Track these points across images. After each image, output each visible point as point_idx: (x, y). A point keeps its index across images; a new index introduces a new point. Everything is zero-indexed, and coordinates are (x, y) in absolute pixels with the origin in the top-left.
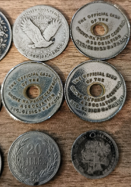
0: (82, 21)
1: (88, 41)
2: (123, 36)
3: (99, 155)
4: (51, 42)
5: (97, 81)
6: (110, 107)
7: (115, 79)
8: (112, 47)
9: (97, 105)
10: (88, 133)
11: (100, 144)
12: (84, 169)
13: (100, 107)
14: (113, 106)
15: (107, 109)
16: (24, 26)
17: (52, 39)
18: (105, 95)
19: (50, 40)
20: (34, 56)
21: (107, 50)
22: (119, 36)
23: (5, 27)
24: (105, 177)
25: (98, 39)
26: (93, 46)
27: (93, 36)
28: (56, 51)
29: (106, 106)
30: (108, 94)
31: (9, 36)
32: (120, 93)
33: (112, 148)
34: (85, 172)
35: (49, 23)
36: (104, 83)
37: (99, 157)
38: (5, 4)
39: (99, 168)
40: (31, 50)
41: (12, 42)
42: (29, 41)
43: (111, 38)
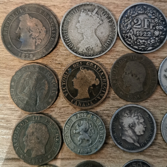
23: (164, 23)
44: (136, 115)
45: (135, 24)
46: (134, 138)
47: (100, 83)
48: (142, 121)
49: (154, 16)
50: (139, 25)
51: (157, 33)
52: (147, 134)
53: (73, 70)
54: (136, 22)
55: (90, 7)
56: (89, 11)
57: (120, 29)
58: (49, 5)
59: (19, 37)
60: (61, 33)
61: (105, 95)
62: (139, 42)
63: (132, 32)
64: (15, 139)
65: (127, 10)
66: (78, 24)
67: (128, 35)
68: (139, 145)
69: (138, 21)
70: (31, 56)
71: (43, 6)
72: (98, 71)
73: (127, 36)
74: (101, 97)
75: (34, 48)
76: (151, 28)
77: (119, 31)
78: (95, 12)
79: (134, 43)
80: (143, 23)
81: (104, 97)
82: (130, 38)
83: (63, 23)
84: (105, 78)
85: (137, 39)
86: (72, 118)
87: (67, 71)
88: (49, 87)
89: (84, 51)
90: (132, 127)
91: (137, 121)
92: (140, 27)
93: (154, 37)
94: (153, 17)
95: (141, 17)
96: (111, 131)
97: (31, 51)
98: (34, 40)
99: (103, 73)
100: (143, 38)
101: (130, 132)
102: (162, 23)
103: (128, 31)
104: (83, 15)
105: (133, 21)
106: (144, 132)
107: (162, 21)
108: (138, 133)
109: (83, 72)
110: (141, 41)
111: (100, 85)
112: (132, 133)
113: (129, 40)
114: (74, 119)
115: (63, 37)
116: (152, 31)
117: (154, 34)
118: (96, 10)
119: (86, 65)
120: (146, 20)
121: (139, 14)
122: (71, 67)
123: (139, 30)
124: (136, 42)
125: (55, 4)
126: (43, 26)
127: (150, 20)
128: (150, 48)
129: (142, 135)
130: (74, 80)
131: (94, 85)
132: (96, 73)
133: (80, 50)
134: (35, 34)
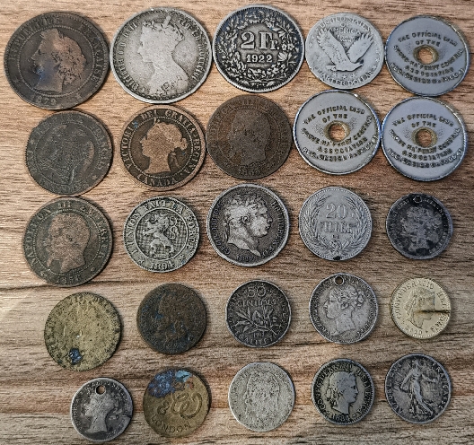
0: (403, 39)
1: (408, 67)
2: (457, 70)
3: (425, 227)
4: (358, 64)
5: (426, 126)
6: (443, 163)
7: (452, 125)
8: (440, 82)
9: (425, 158)
10: (411, 196)
11: (427, 213)
12: (403, 244)
13: (429, 162)
14: (447, 162)
15: (438, 165)
16: (322, 39)
17: (361, 61)
18: (437, 145)
19: (357, 61)
20: (335, 81)
21: (431, 84)
22: (452, 69)
23: (295, 39)
24: (432, 259)
25: (421, 67)
26: (414, 75)
27: (416, 62)
28: (365, 77)
29: (437, 161)
30: (441, 144)
31: (300, 52)
32: (457, 145)
33: (444, 219)
34: (405, 249)
35: (357, 38)
36: (435, 129)
37: (425, 230)
38: (300, 10)
39: (425, 245)
40: (330, 73)
41: (305, 59)
42: (329, 61)
43: (440, 69)
44: (252, 201)
45: (243, 41)
46: (250, 240)
47: (189, 146)
48: (264, 210)
49: (278, 27)
50: (251, 43)
51: (283, 57)
52: (274, 234)
53: (141, 124)
54: (245, 39)
55: (156, 16)
56: (156, 22)
57: (217, 51)
58: (96, 15)
59: (36, 68)
60: (112, 63)
61: (198, 166)
62: (252, 73)
63: (239, 56)
64: (29, 244)
65: (229, 19)
66: (140, 47)
67: (231, 62)
68: (258, 254)
69: (248, 36)
70: (54, 101)
71: (85, 18)
72: (186, 126)
73: (229, 64)
74: (191, 170)
75: (59, 89)
76: (273, 48)
77: (214, 55)
78: (166, 22)
79: (242, 75)
80: (257, 40)
81: (196, 170)
82: (235, 67)
83: (115, 46)
84: (198, 137)
85: (247, 68)
86: (139, 210)
87: (130, 125)
88: (96, 154)
89: (159, 92)
90: (245, 222)
91: (256, 211)
92: (252, 46)
93: (279, 64)
94: (276, 30)
95: (255, 30)
96: (208, 230)
97: (53, 93)
98: (62, 77)
99: (193, 129)
100: (258, 66)
101: (242, 231)
102: (293, 39)
103: (231, 55)
104: (146, 31)
105: (239, 36)
106: (267, 230)
107: (292, 35)
108: (257, 233)
109: (160, 128)
110: (254, 72)
111: (188, 149)
112: (245, 233)
113: (234, 70)
114: (143, 211)
115: (116, 69)
116: (275, 53)
117: (278, 58)
118: (168, 18)
119: (164, 115)
120: (263, 35)
121: (250, 25)
122: (138, 118)
123: (252, 52)
124: (245, 74)
125: (107, 14)
126: (82, 53)
127: (270, 35)
128: (272, 83)
129: (264, 236)
130: (144, 141)
131: (178, 150)
132: (181, 129)
133: (152, 92)
134: (65, 66)
